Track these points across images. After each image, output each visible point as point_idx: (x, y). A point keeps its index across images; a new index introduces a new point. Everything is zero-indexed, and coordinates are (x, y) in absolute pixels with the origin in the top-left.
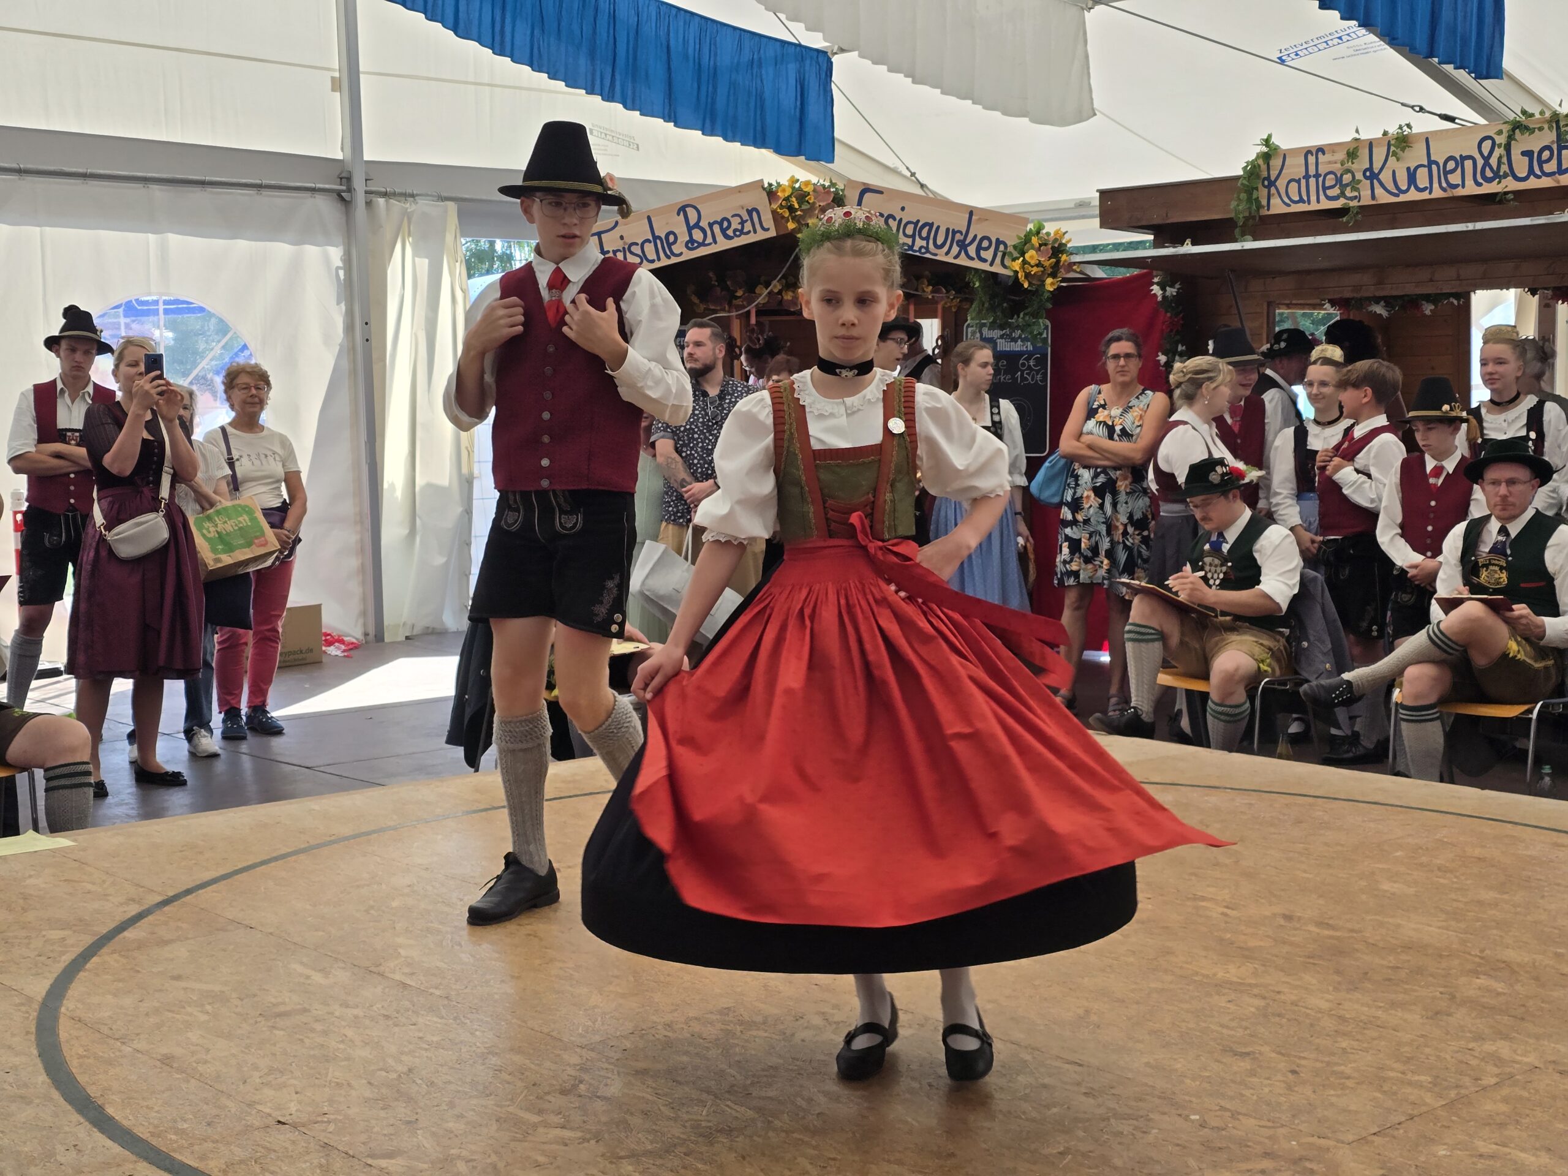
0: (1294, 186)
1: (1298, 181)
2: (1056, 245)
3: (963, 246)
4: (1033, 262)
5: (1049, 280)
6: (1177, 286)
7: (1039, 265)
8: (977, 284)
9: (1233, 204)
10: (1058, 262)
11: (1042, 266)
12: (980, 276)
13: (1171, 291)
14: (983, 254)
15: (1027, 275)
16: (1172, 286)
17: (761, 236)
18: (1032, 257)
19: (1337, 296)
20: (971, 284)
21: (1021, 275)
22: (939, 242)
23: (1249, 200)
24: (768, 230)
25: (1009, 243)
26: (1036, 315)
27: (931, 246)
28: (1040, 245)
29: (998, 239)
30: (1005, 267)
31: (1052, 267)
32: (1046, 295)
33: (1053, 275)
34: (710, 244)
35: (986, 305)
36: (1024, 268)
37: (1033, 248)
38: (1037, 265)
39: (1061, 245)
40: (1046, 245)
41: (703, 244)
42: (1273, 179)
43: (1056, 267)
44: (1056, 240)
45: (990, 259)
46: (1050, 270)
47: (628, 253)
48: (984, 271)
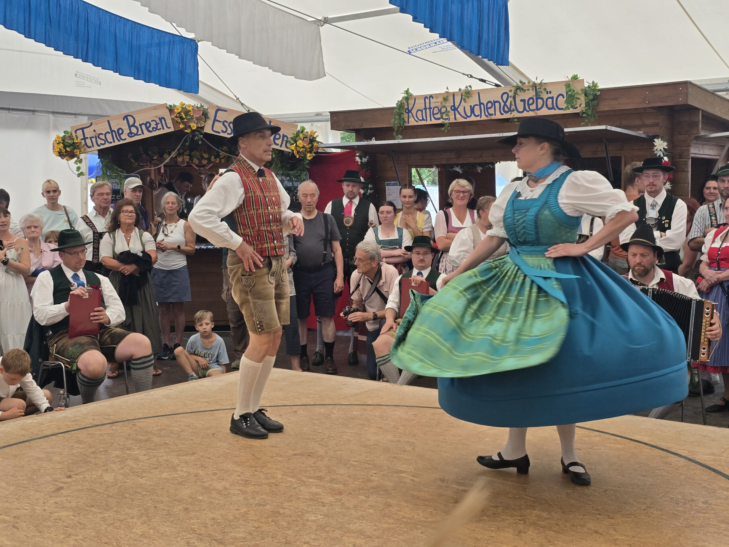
0: (419, 113)
1: (422, 111)
2: (311, 138)
5: (309, 155)
7: (303, 147)
9: (393, 120)
10: (313, 146)
13: (365, 160)
14: (277, 141)
15: (298, 152)
16: (365, 157)
17: (166, 131)
18: (300, 143)
19: (439, 163)
21: (295, 152)
23: (400, 119)
24: (170, 128)
25: (290, 136)
26: (302, 170)
29: (283, 135)
30: (287, 147)
31: (310, 149)
32: (307, 161)
33: (310, 152)
34: (140, 134)
36: (296, 149)
37: (301, 139)
39: (314, 138)
40: (306, 138)
41: (137, 134)
42: (410, 109)
45: (280, 144)
47: (98, 139)
48: (277, 150)
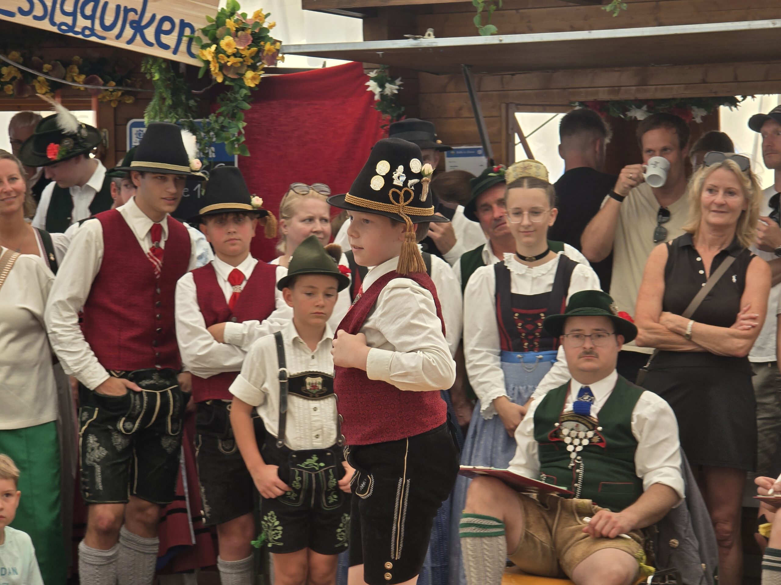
2: (256, 31)
3: (138, 28)
4: (230, 51)
5: (249, 74)
6: (398, 81)
7: (236, 54)
11: (241, 56)
12: (160, 66)
13: (391, 89)
14: (164, 39)
18: (228, 45)
20: (149, 77)
21: (214, 68)
22: (108, 22)
25: (198, 26)
26: (232, 115)
27: (97, 26)
28: (237, 30)
29: (182, 21)
30: (192, 55)
31: (252, 58)
32: (245, 92)
33: (254, 68)
35: (168, 102)
36: (217, 58)
37: (229, 34)
39: (262, 30)
43: (258, 55)
44: (257, 24)
45: (173, 45)
46: (251, 61)
48: (165, 60)
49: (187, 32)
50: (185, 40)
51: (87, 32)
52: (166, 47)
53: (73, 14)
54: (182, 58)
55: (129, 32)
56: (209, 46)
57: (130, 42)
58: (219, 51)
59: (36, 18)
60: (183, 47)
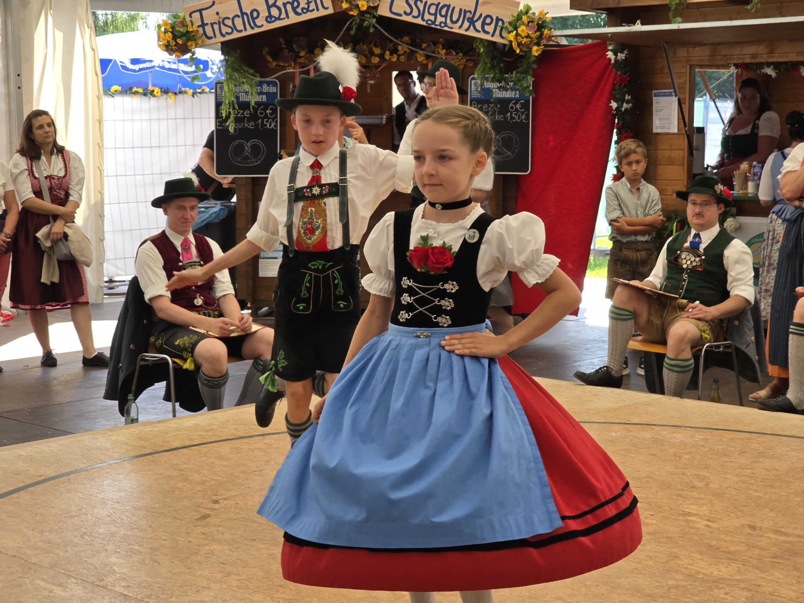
2: (540, 22)
3: (472, 22)
4: (523, 35)
5: (535, 48)
6: (626, 52)
7: (528, 36)
8: (482, 50)
10: (542, 34)
11: (530, 38)
12: (484, 44)
13: (621, 56)
14: (487, 28)
15: (519, 44)
16: (622, 52)
17: (322, 13)
18: (523, 31)
19: (740, 61)
20: (477, 50)
21: (514, 45)
22: (455, 19)
24: (327, 8)
25: (506, 20)
26: (525, 72)
27: (448, 21)
28: (529, 22)
29: (497, 18)
30: (502, 37)
31: (537, 39)
32: (533, 59)
33: (538, 44)
34: (284, 19)
35: (489, 65)
36: (517, 39)
37: (523, 24)
38: (527, 37)
39: (544, 22)
40: (532, 22)
41: (279, 19)
43: (540, 37)
44: (540, 18)
45: (491, 32)
46: (536, 41)
47: (222, 25)
48: (487, 40)
49: (500, 23)
50: (499, 29)
51: (443, 25)
52: (487, 33)
53: (435, 15)
54: (497, 39)
55: (466, 24)
56: (512, 32)
57: (467, 30)
58: (517, 35)
59: (414, 17)
60: (497, 32)
